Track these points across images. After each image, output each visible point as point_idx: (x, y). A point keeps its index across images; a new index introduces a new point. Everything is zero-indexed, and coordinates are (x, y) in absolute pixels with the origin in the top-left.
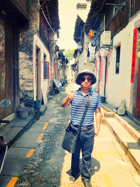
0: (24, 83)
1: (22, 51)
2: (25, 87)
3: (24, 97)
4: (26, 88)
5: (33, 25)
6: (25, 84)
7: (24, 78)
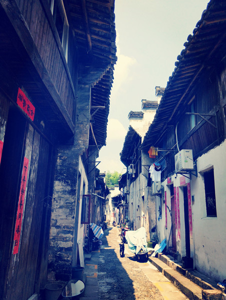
0: (58, 234)
1: (59, 180)
2: (59, 242)
3: (56, 261)
4: (60, 244)
5: (80, 141)
6: (60, 235)
7: (58, 224)
